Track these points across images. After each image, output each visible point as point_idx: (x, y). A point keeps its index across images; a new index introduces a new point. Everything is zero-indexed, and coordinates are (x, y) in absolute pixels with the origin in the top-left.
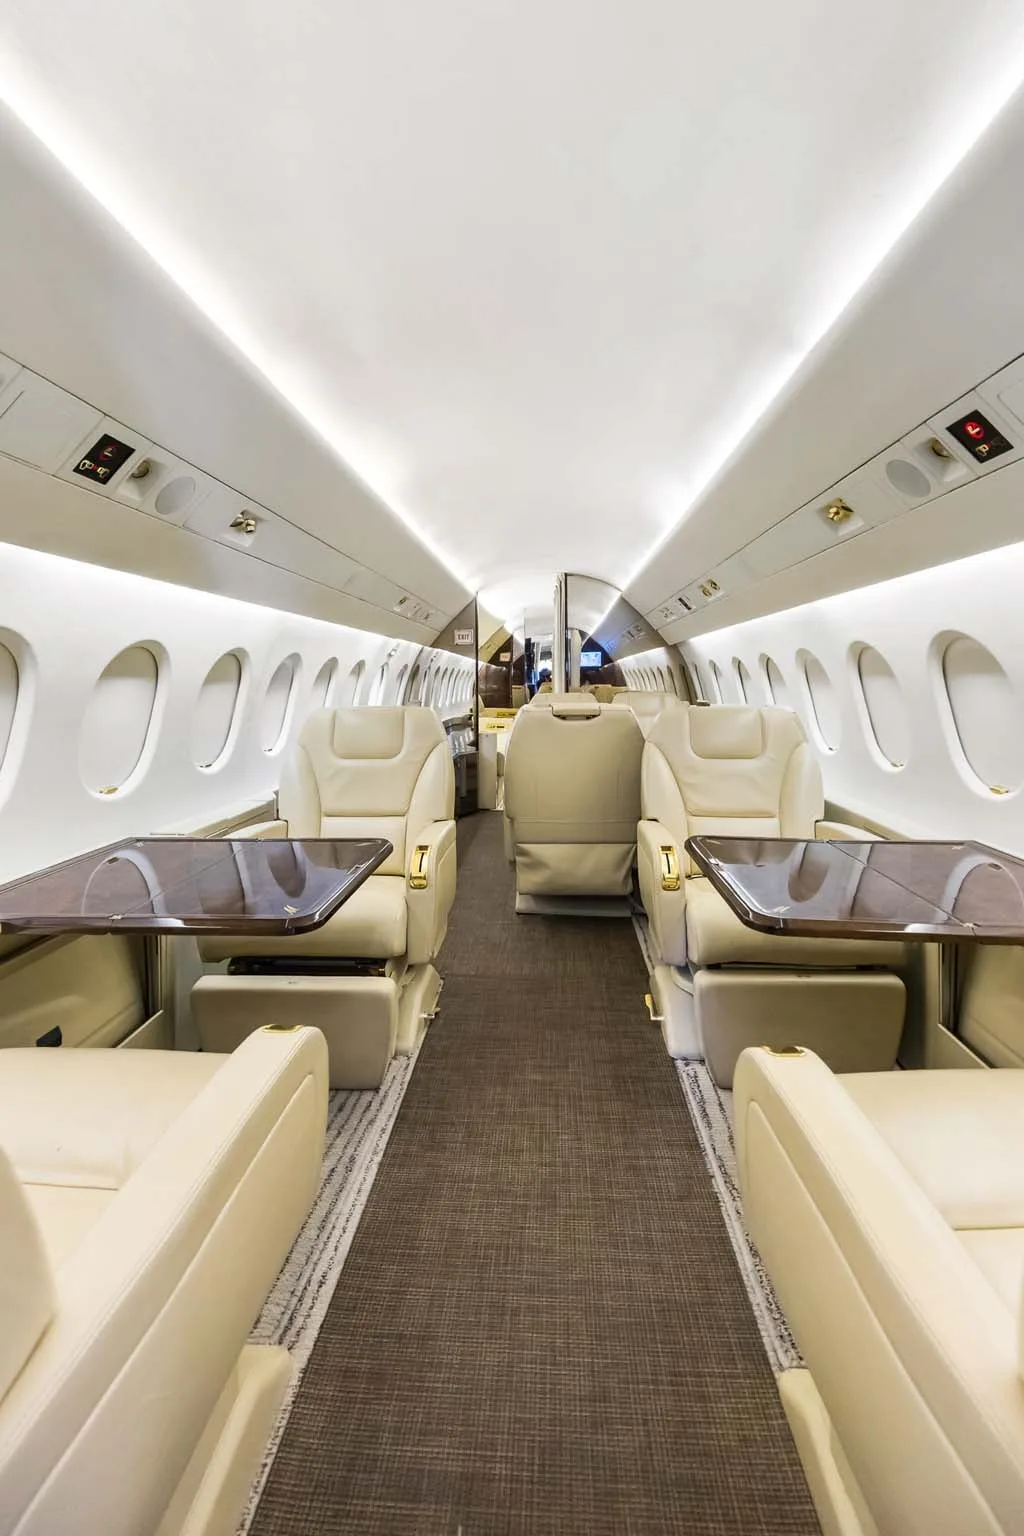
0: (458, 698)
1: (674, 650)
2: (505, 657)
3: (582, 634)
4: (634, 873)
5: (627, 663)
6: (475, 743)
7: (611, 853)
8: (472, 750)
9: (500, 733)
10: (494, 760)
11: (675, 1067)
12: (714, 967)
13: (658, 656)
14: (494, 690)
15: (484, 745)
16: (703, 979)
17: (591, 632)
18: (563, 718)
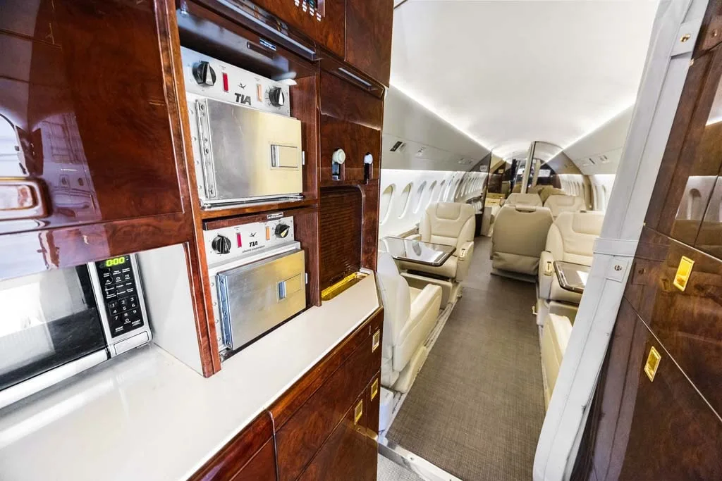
0: (477, 189)
1: (587, 177)
2: (501, 171)
3: (542, 162)
4: (538, 268)
5: (563, 177)
6: (483, 210)
7: (531, 260)
8: (480, 213)
9: (494, 206)
10: (489, 218)
11: (538, 329)
12: (558, 301)
13: (578, 178)
14: (494, 185)
15: (486, 211)
16: (552, 303)
17: (547, 161)
18: (520, 211)
